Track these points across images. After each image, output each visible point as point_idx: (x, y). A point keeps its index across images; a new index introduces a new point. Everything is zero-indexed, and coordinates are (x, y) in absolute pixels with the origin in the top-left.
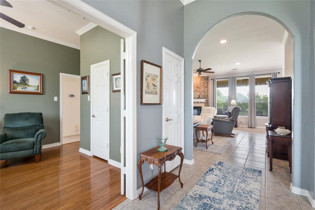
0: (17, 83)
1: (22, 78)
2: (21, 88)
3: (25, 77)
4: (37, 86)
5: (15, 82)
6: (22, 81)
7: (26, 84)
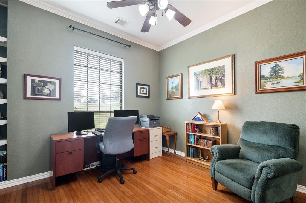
0: (266, 78)
1: (272, 68)
2: (272, 84)
3: (277, 65)
4: (300, 76)
5: (263, 77)
6: (273, 72)
7: (279, 76)
